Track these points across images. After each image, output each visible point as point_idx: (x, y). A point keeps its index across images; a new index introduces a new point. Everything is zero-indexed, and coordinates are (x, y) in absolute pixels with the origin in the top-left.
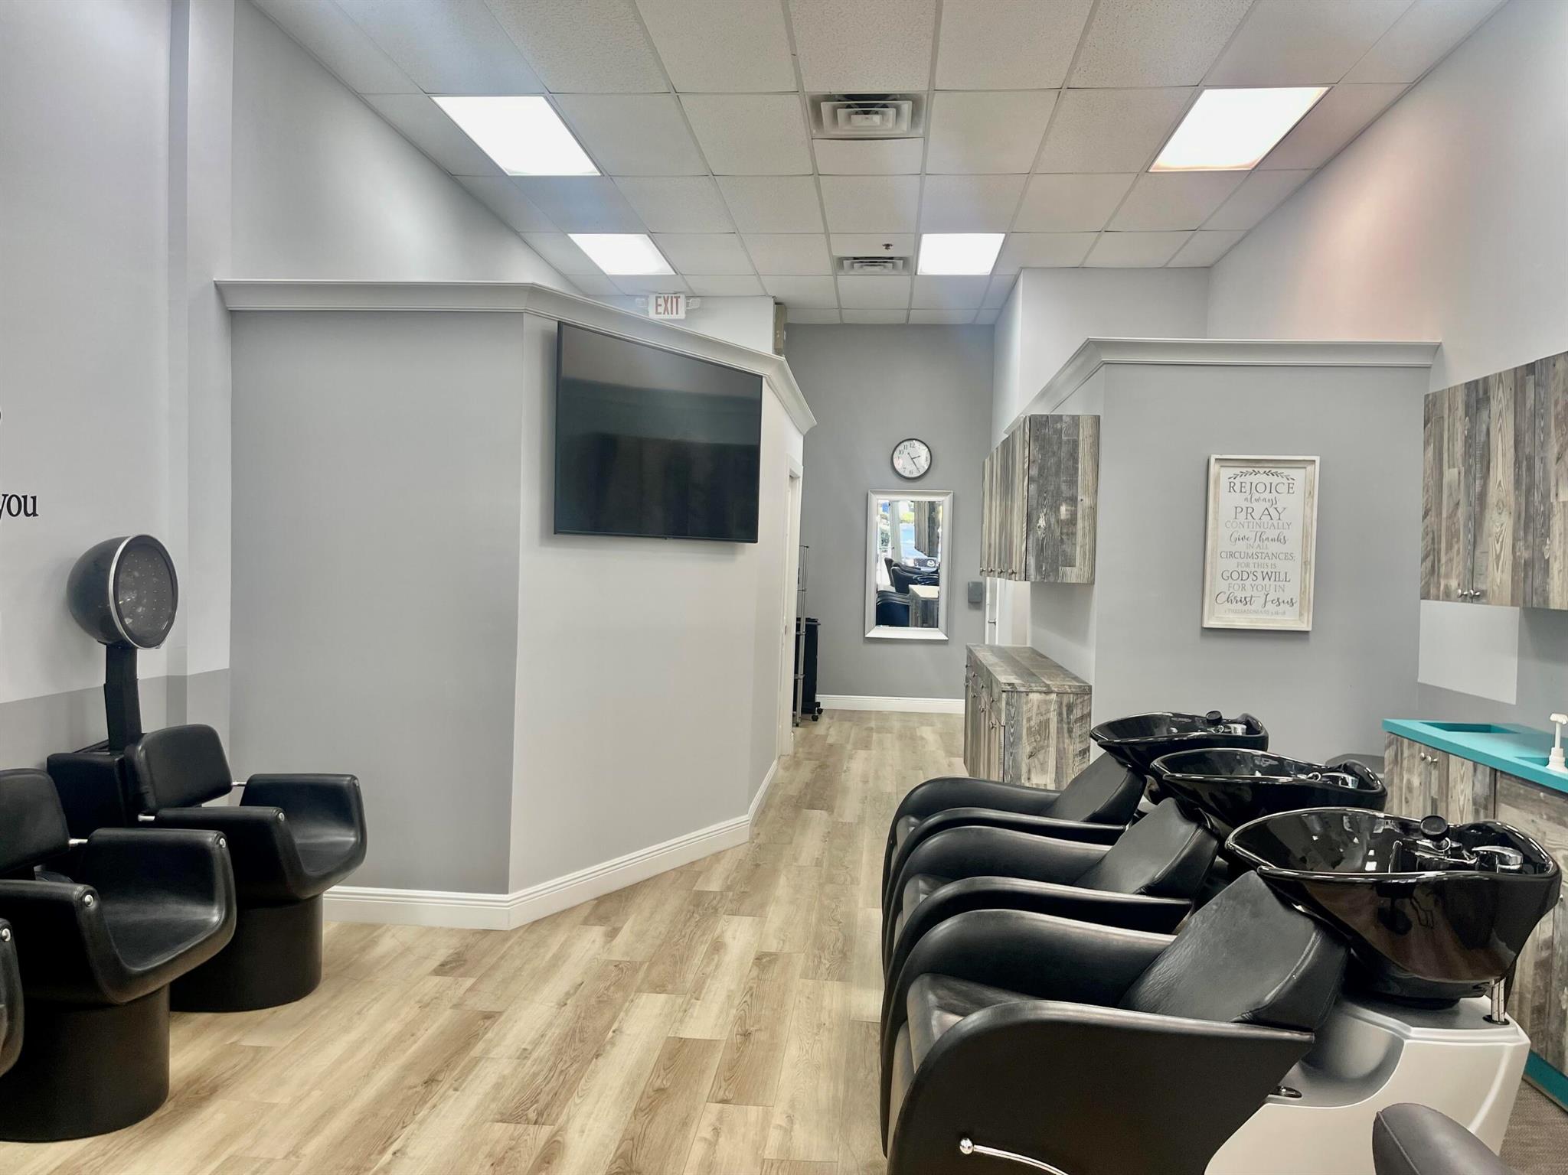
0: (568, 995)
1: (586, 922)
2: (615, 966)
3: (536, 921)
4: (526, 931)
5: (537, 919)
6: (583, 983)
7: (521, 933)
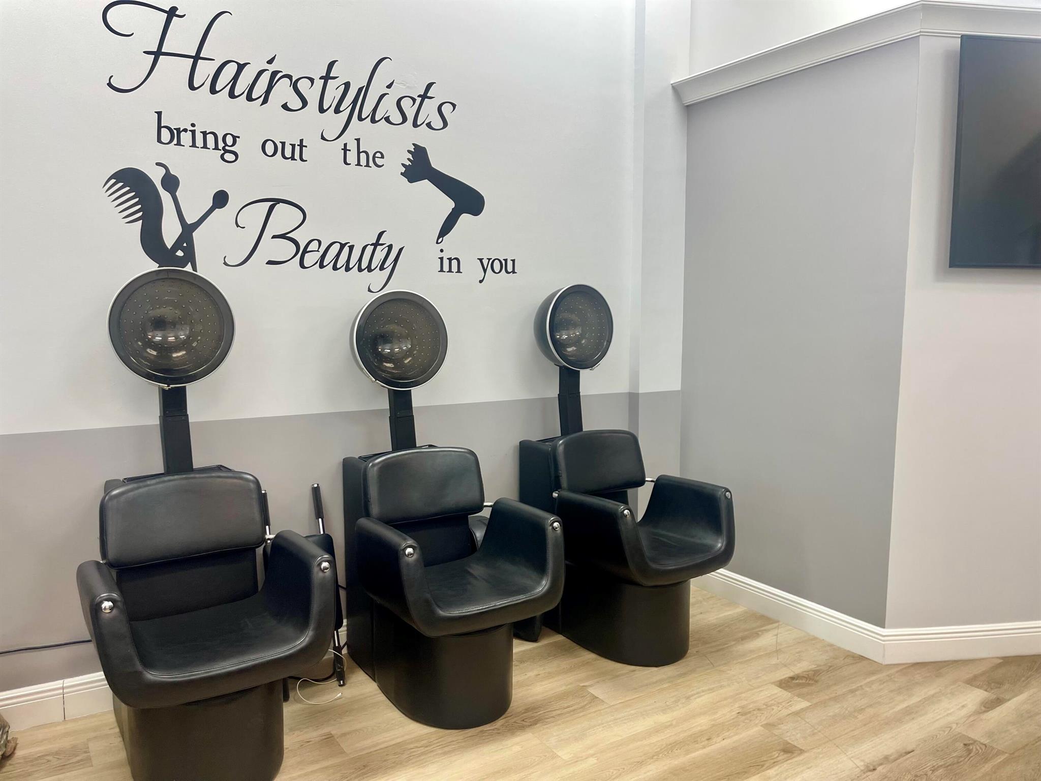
0: (886, 759)
1: (972, 682)
2: (965, 745)
3: (918, 663)
4: (901, 670)
5: (918, 661)
6: (913, 751)
7: (893, 671)
